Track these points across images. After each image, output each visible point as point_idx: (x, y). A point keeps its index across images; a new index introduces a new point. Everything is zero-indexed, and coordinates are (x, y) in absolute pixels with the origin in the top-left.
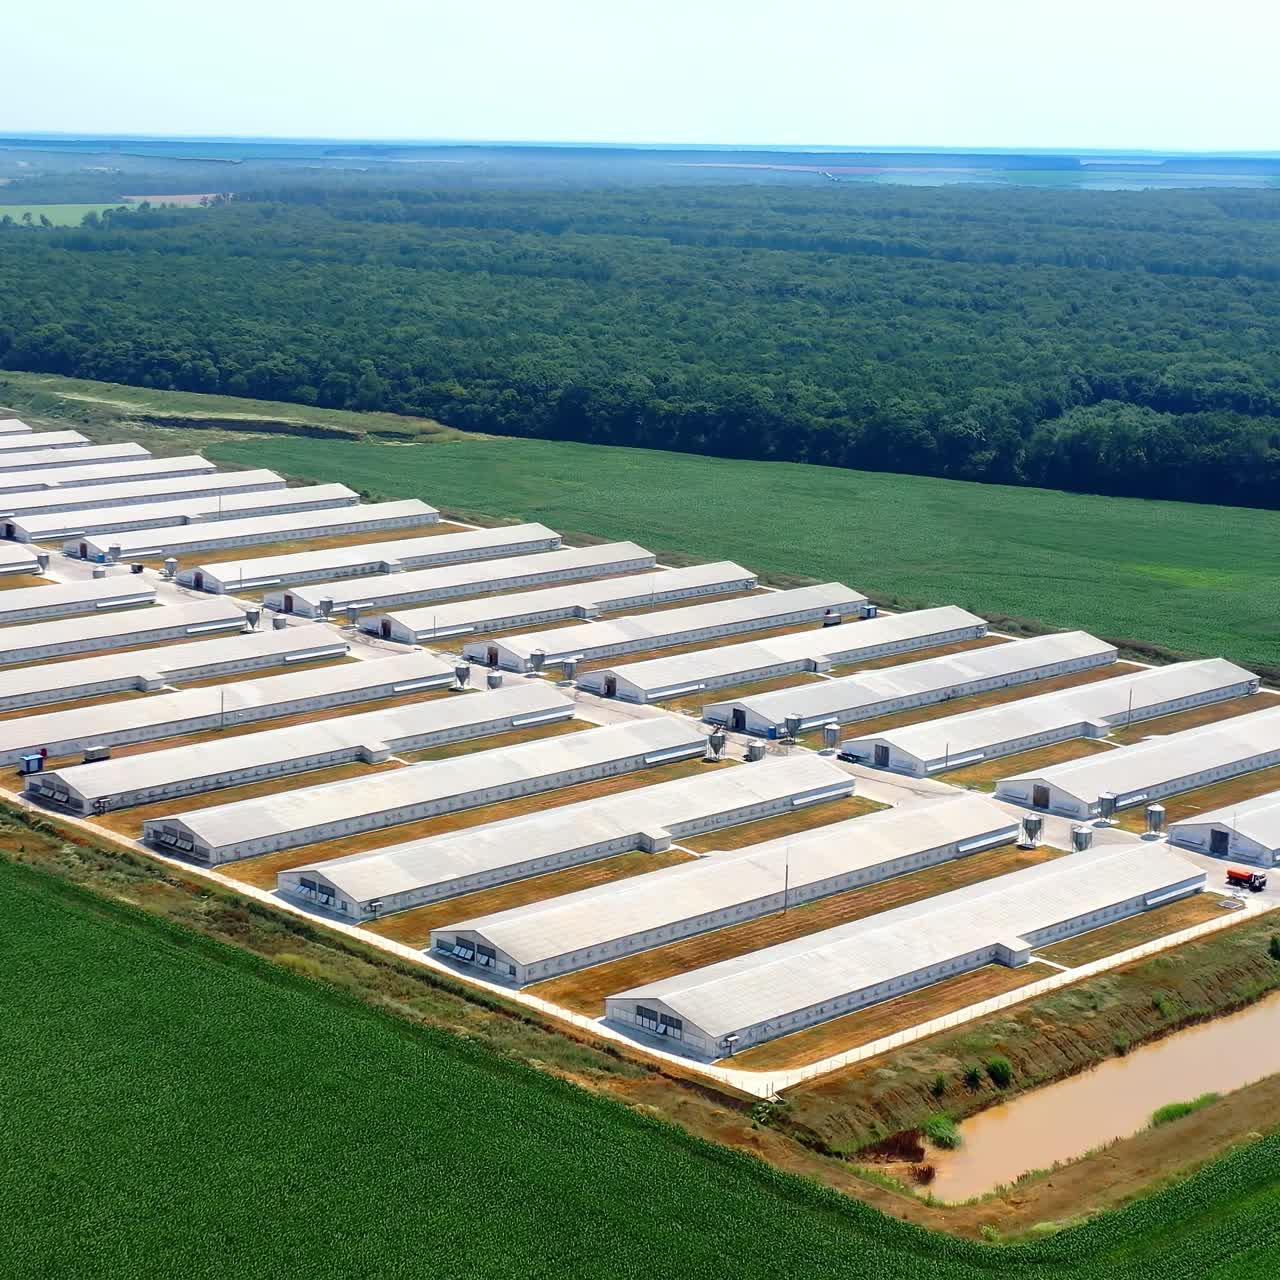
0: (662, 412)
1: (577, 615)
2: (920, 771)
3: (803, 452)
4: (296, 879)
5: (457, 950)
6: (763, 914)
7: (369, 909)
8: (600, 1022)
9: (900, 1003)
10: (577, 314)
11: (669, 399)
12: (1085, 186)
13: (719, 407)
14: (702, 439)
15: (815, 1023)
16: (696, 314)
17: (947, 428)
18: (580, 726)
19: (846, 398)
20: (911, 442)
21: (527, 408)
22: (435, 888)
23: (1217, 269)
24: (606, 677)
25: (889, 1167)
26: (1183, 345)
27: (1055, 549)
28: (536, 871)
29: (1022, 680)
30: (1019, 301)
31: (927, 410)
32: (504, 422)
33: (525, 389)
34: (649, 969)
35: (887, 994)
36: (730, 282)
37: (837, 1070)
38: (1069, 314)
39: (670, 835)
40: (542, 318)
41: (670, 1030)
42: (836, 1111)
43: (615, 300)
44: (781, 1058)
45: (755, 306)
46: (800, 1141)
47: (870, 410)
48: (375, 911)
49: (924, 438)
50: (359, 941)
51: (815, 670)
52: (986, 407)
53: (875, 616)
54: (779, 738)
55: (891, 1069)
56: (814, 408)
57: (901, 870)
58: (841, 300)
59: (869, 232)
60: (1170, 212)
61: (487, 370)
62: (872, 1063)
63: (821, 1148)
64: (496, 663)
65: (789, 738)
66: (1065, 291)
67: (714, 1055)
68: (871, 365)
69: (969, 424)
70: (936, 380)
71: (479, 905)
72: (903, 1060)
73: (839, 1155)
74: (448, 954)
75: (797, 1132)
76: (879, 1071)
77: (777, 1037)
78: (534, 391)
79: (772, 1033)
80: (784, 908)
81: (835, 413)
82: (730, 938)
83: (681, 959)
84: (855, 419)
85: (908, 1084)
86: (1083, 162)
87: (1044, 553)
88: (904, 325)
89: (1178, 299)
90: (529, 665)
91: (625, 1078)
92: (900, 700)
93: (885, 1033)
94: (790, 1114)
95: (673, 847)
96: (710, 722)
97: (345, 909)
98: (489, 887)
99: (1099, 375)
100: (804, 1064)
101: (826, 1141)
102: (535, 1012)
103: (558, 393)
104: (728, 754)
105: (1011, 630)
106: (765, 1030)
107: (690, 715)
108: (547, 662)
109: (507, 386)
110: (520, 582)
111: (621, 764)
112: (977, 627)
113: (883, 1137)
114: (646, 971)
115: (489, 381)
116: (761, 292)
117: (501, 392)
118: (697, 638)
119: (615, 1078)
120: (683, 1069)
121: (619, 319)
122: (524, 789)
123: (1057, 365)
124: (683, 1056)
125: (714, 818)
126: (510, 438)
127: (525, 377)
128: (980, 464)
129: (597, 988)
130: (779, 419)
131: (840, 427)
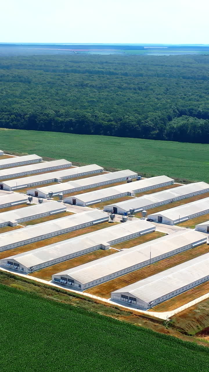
0: (59, 121)
1: (55, 181)
2: (172, 223)
3: (101, 132)
4: (6, 262)
5: (61, 281)
6: (144, 266)
7: (30, 269)
8: (110, 300)
9: (193, 290)
10: (26, 93)
11: (61, 117)
12: (149, 54)
13: (76, 119)
14: (72, 129)
15: (172, 298)
16: (60, 92)
17: (144, 124)
18: (69, 214)
19: (112, 116)
20: (133, 128)
21: (19, 121)
22: (48, 263)
23: (200, 77)
24: (73, 199)
25: (206, 338)
26: (201, 99)
27: (182, 158)
28: (74, 257)
29: (190, 196)
30: (151, 87)
31: (137, 119)
32: (12, 125)
33: (18, 115)
34: (118, 284)
35: (189, 288)
36: (67, 83)
37: (183, 311)
38: (166, 91)
39: (109, 244)
40: (16, 94)
41: (133, 301)
42: (187, 322)
43: (36, 89)
44: (166, 308)
45: (77, 90)
46: (179, 331)
47: (121, 120)
48: (32, 270)
49: (138, 127)
50: (30, 279)
51: (130, 195)
52: (153, 118)
53: (141, 179)
54: (128, 215)
55: (198, 310)
56: (104, 119)
57: (178, 252)
58: (100, 88)
59: (99, 68)
60: (181, 62)
61: (5, 110)
62: (192, 308)
63: (186, 334)
64: (38, 196)
65: (131, 215)
66: (162, 85)
67: (147, 308)
68: (116, 107)
69: (150, 123)
70: (136, 110)
71: (61, 267)
72: (200, 306)
73: (191, 335)
74: (58, 282)
75: (178, 329)
76: (195, 310)
77: (162, 302)
78: (20, 115)
79: (161, 301)
80: (150, 264)
81: (110, 120)
82: (137, 274)
83: (126, 280)
84: (117, 122)
85: (204, 314)
86: (145, 48)
87: (180, 160)
88: (120, 95)
89: (195, 86)
90: (48, 196)
91: (125, 316)
92: (159, 203)
93: (192, 300)
94: (174, 324)
95: (110, 248)
96: (106, 211)
97: (23, 270)
98: (61, 262)
99: (181, 108)
100: (173, 310)
101: (187, 331)
102: (90, 298)
103: (28, 116)
104: (116, 220)
105: (181, 182)
106: (159, 300)
107: (99, 209)
108: (53, 195)
109: (12, 114)
110: (35, 172)
111: (86, 224)
112: (172, 181)
113: (201, 329)
114: (116, 284)
115: (6, 113)
116: (76, 86)
117: (10, 116)
118: (93, 187)
119: (122, 316)
120: (139, 313)
121: (39, 94)
122: (61, 232)
123: (168, 106)
124: (138, 309)
125: (120, 239)
126: (14, 129)
127: (17, 111)
128: (153, 134)
129: (105, 290)
130: (93, 123)
131: (112, 125)
